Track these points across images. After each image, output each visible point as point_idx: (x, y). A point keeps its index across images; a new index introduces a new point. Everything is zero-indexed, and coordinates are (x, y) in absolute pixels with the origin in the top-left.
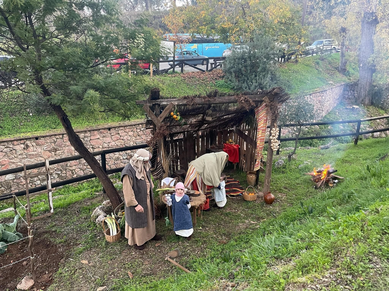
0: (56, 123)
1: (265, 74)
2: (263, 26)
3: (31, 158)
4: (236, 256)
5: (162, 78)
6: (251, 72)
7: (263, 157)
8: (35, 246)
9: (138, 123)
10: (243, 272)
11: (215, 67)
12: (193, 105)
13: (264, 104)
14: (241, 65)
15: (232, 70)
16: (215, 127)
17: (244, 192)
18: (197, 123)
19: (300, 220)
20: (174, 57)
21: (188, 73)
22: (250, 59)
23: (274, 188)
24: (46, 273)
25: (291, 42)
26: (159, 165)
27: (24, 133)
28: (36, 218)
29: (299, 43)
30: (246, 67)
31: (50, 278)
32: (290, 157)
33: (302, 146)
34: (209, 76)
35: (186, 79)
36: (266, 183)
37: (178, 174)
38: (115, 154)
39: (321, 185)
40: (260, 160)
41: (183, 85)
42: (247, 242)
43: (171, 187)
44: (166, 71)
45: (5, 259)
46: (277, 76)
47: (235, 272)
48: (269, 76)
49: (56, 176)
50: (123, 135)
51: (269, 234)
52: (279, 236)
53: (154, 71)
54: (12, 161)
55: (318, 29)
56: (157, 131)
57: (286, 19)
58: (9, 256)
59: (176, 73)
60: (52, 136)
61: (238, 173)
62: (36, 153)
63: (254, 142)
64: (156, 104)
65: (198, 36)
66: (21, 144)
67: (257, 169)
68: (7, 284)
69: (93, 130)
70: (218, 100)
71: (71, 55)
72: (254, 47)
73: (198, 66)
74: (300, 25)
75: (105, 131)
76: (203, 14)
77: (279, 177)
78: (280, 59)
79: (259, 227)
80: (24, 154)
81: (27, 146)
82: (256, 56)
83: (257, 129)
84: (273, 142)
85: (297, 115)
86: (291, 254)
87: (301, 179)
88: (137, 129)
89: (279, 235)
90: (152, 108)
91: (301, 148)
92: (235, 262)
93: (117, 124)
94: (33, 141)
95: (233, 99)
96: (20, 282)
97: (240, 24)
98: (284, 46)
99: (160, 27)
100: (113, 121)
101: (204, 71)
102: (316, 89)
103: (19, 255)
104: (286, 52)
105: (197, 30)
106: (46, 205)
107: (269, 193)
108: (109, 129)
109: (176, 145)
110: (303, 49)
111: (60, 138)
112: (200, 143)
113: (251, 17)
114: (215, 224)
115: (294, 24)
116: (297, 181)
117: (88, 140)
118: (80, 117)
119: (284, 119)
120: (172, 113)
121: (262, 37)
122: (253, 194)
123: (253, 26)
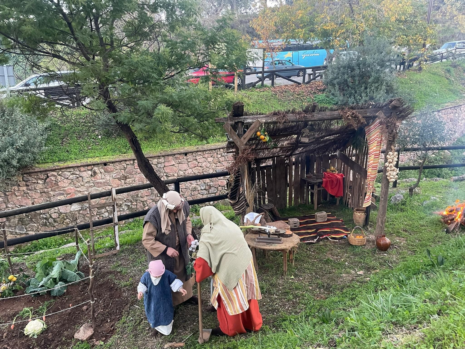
0: (127, 146)
1: (379, 86)
2: (376, 25)
3: (99, 187)
4: (338, 316)
5: (249, 93)
6: (359, 83)
7: (375, 190)
8: (97, 288)
9: (219, 147)
10: (348, 339)
11: (314, 79)
12: (285, 122)
13: (378, 121)
14: (347, 75)
15: (335, 82)
16: (313, 151)
17: (349, 234)
18: (289, 145)
19: (426, 273)
20: (263, 68)
21: (280, 87)
22: (359, 66)
23: (390, 230)
24: (107, 321)
25: (412, 45)
26: (242, 197)
27: (91, 158)
28: (100, 255)
29: (424, 45)
30: (353, 77)
31: (111, 327)
32: (411, 190)
33: (426, 177)
34: (306, 89)
35: (278, 94)
36: (380, 223)
37: (265, 209)
38: (191, 184)
39: (454, 228)
40: (371, 194)
41: (273, 101)
42: (352, 299)
43: (256, 225)
44: (253, 85)
45: (64, 302)
46: (395, 87)
47: (337, 338)
48: (384, 87)
49: (126, 208)
50: (201, 161)
51: (383, 290)
52: (398, 294)
53: (239, 85)
54: (78, 189)
55: (448, 28)
56: (240, 155)
57: (407, 16)
58: (68, 299)
59: (266, 86)
60: (122, 161)
61: (342, 209)
62: (104, 181)
63: (363, 170)
64: (238, 122)
65: (293, 42)
66: (88, 170)
67: (368, 206)
68: (64, 332)
69: (168, 156)
70: (317, 116)
71: (141, 64)
72: (364, 52)
73: (293, 78)
74: (425, 23)
75: (181, 157)
76: (300, 14)
77: (397, 217)
78: (398, 66)
79: (369, 280)
80: (91, 182)
81: (95, 173)
82: (367, 63)
83: (367, 154)
84: (390, 170)
85: (422, 136)
86: (416, 320)
87: (427, 220)
88: (217, 154)
89: (397, 292)
90: (235, 127)
91: (426, 180)
92: (337, 324)
93: (194, 148)
94: (101, 167)
95: (337, 115)
96: (78, 330)
97: (346, 24)
98: (403, 50)
99: (248, 32)
100: (191, 145)
101: (299, 84)
102: (446, 104)
103: (80, 298)
104: (406, 58)
105: (292, 34)
106: (112, 241)
107: (383, 236)
108: (186, 154)
109: (263, 173)
110: (429, 53)
111: (131, 164)
112: (293, 172)
113: (361, 15)
114: (311, 273)
115: (417, 22)
116: (421, 222)
117: (162, 167)
118: (153, 140)
119: (403, 142)
120: (258, 133)
121: (375, 39)
122: (362, 237)
123: (363, 26)
